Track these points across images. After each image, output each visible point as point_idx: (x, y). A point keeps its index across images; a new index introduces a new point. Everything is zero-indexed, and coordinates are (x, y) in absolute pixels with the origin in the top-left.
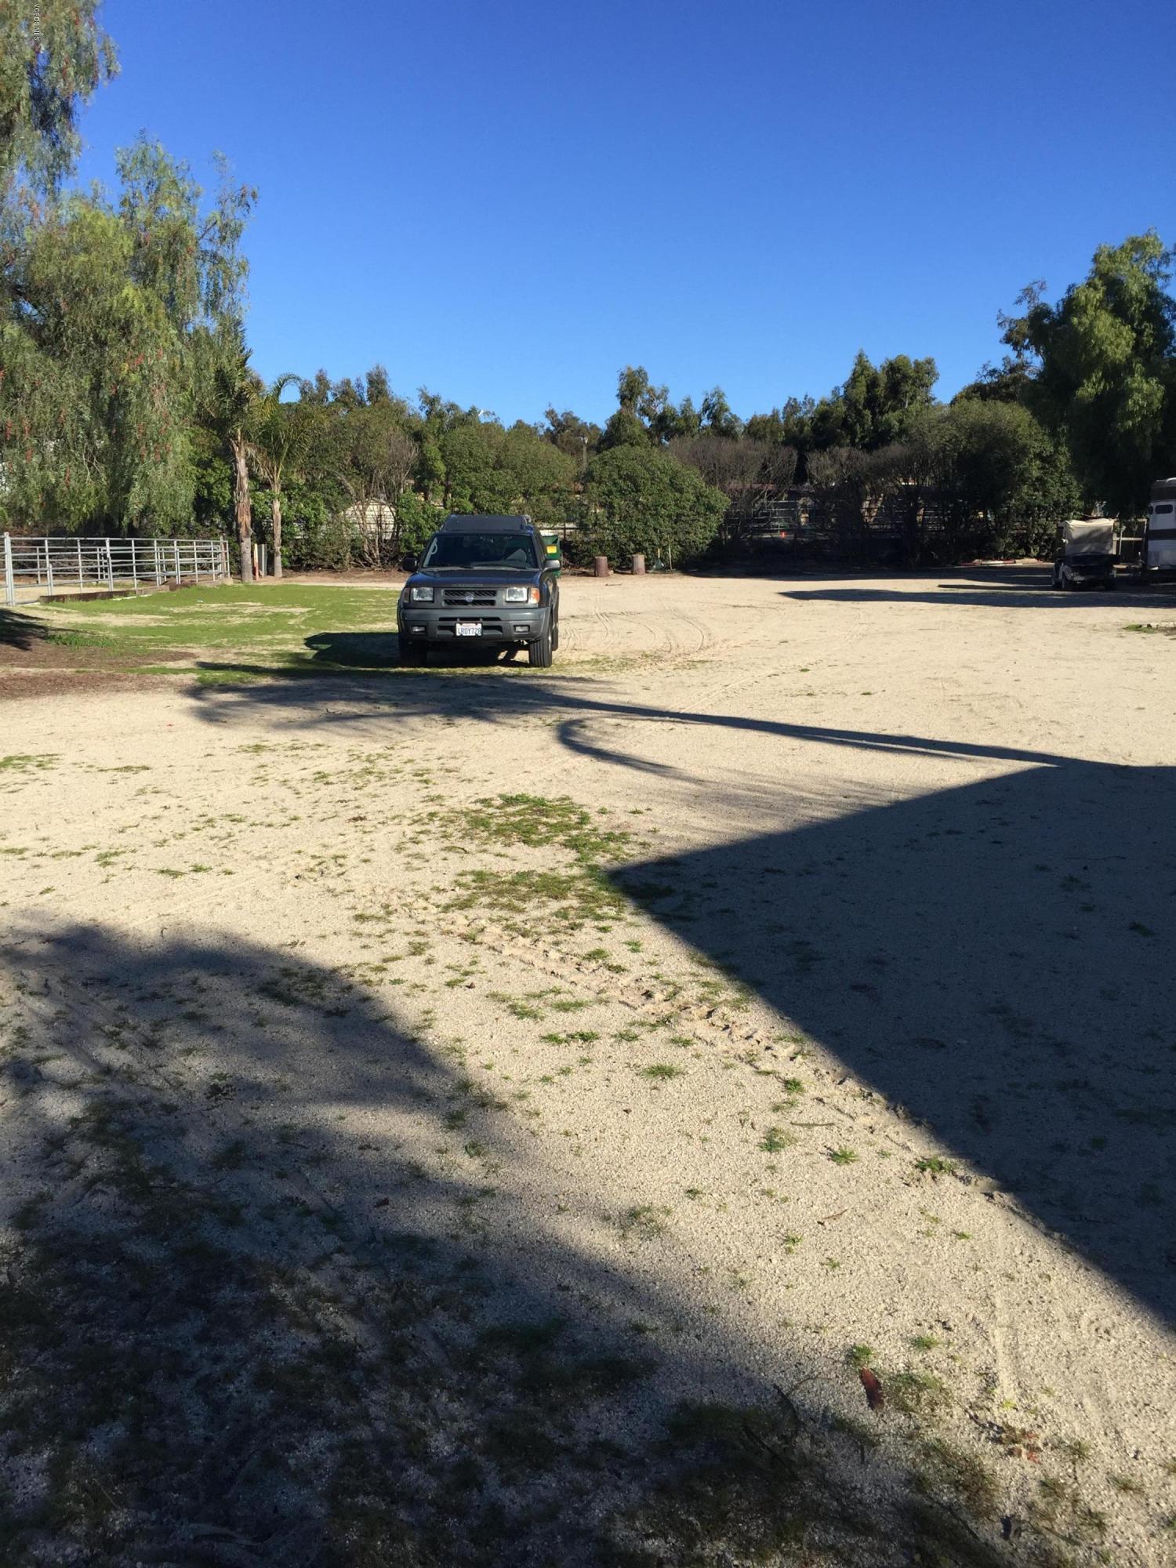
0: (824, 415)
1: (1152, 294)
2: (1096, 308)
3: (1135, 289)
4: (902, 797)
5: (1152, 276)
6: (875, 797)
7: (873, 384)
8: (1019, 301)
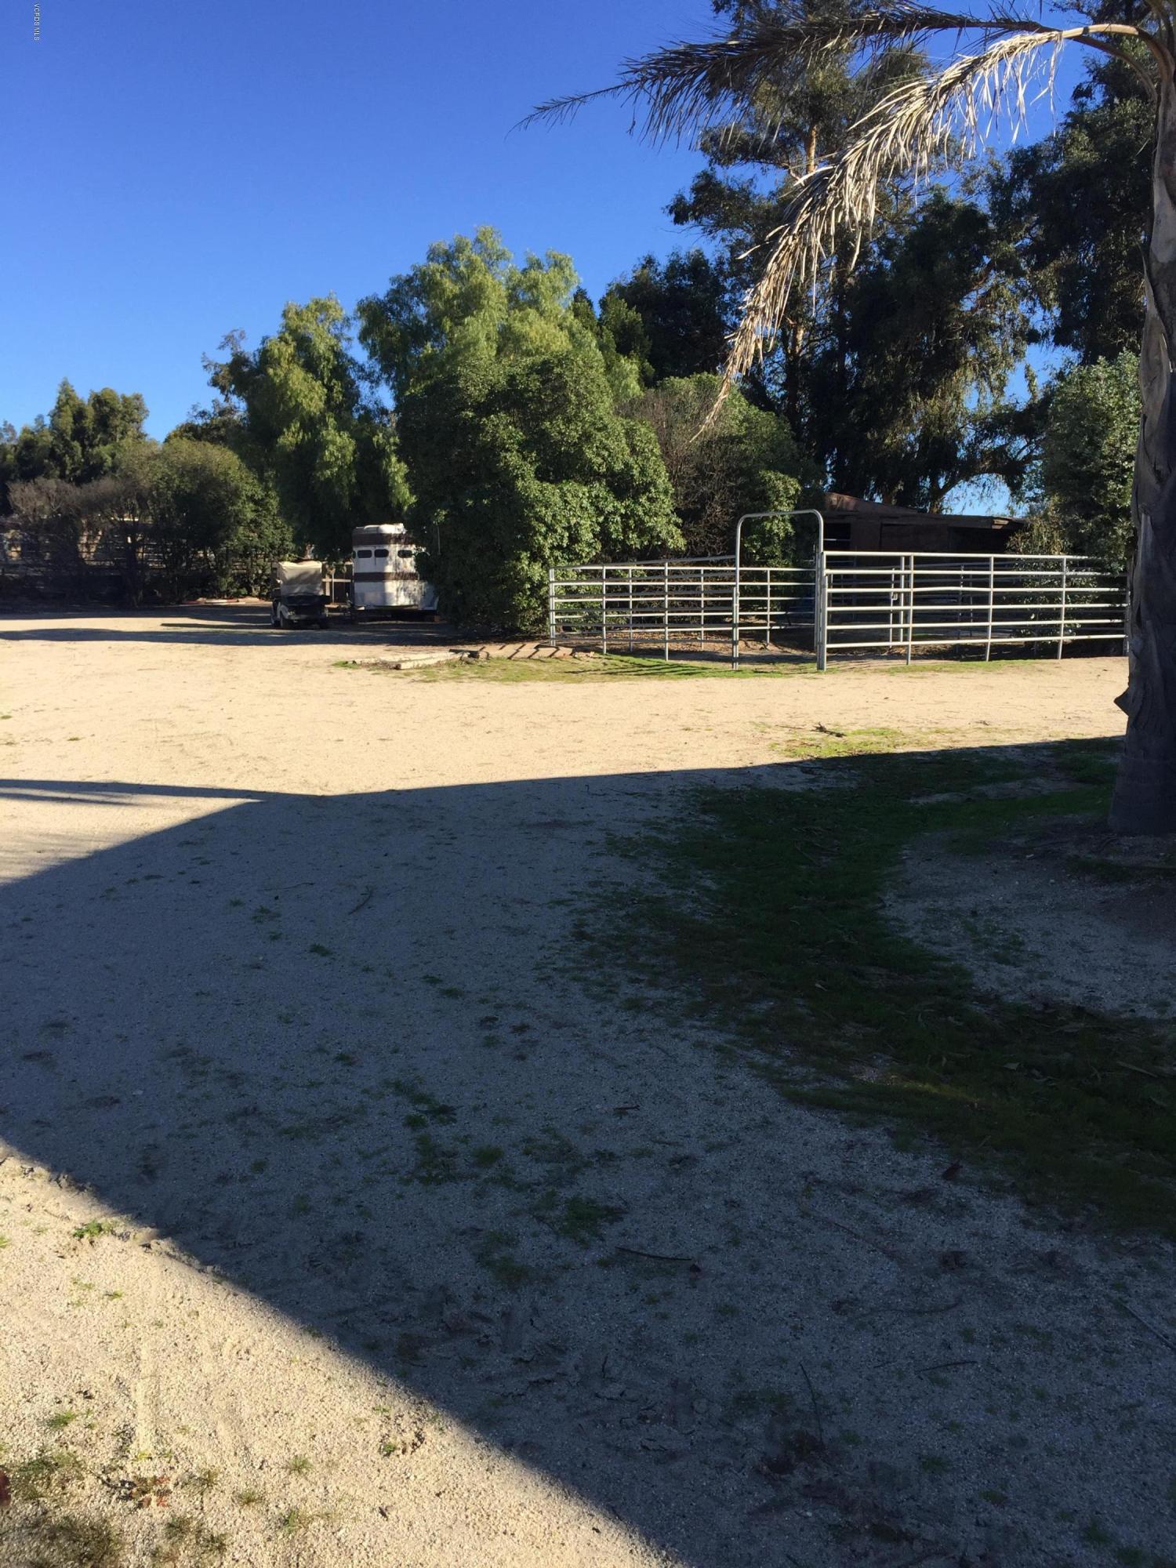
0: (28, 444)
1: (338, 355)
2: (289, 362)
3: (322, 348)
4: (102, 846)
5: (336, 337)
6: (73, 849)
7: (79, 415)
8: (222, 347)
